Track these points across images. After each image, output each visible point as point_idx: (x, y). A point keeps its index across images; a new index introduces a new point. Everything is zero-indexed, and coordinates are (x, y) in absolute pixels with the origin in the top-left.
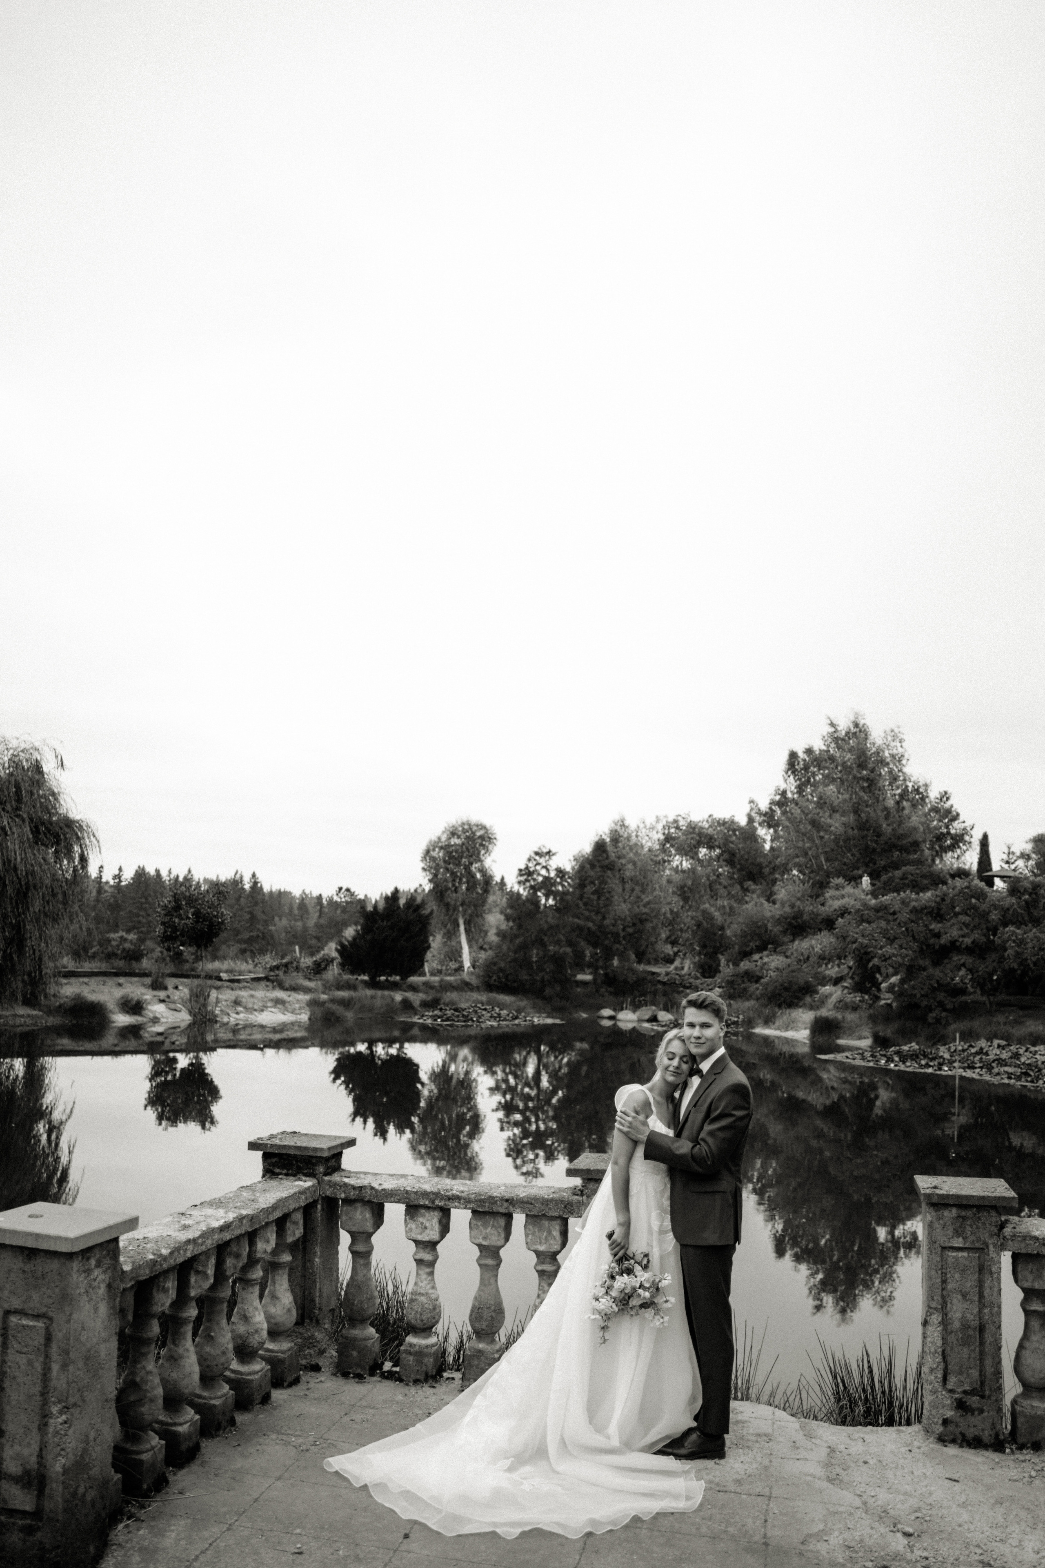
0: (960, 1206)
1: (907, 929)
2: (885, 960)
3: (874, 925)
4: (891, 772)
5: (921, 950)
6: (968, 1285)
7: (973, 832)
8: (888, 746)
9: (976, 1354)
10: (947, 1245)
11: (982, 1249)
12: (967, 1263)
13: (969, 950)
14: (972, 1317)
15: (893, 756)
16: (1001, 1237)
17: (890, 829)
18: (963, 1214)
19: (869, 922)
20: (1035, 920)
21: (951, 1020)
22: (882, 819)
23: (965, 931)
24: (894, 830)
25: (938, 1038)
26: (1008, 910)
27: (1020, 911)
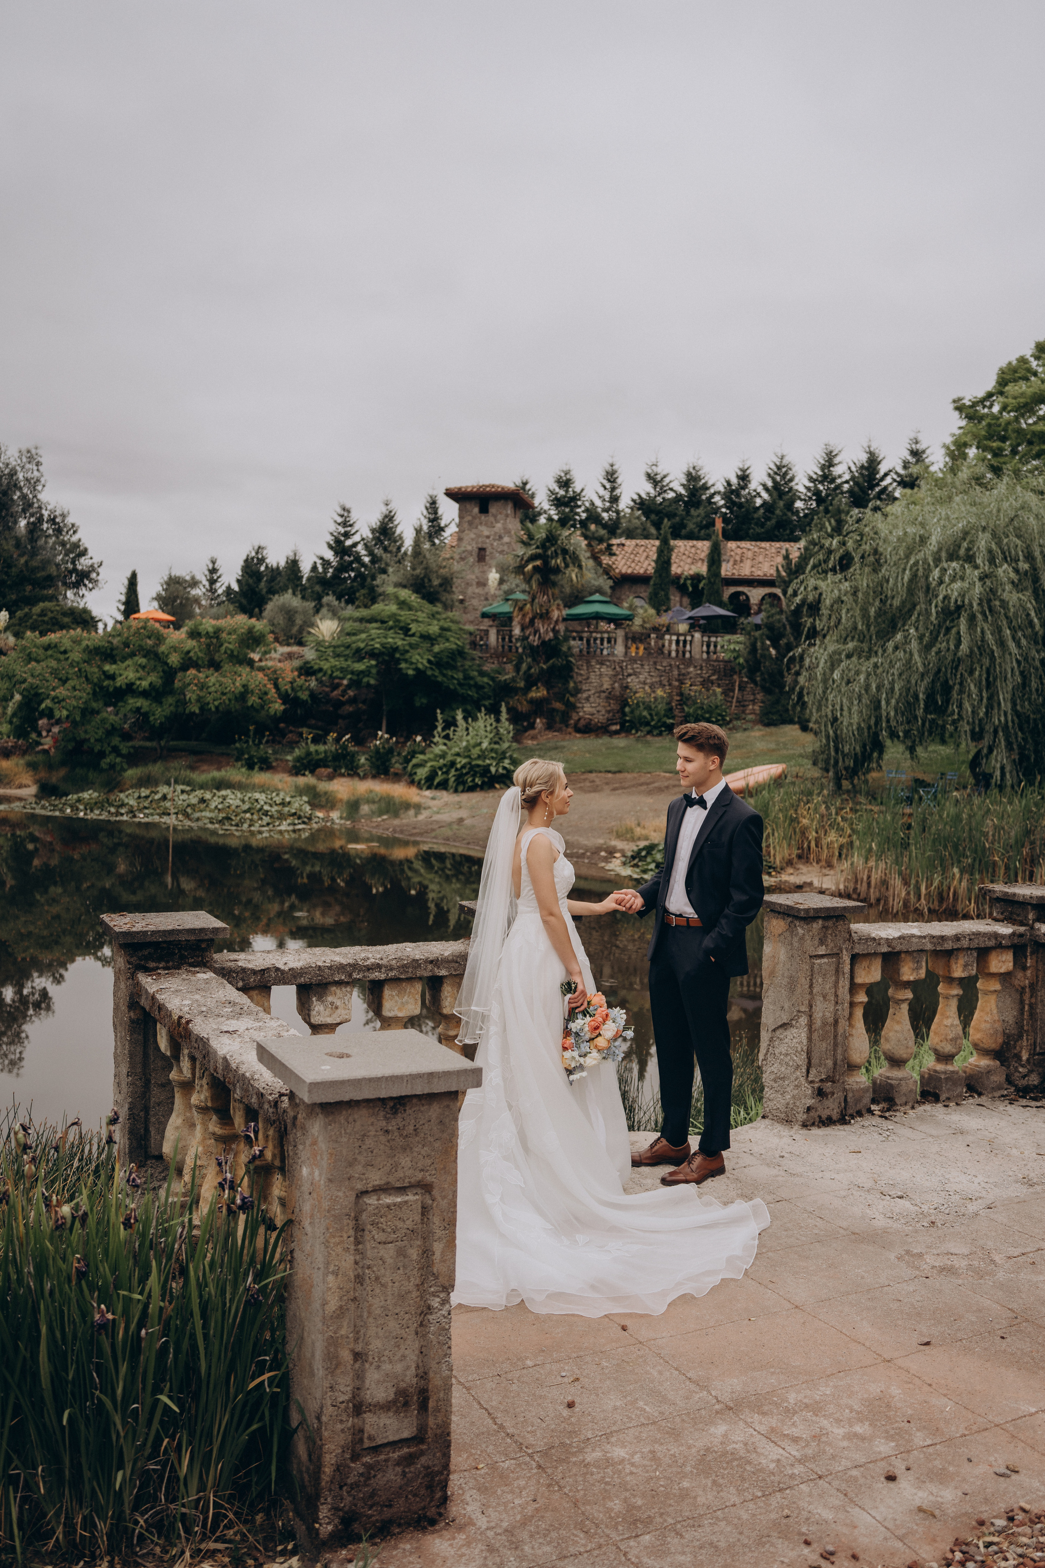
1: (80, 670)
2: (59, 702)
3: (43, 664)
4: (24, 497)
5: (94, 693)
6: (828, 987)
7: (100, 570)
8: (23, 467)
9: (831, 1047)
10: (814, 954)
11: (838, 954)
12: (827, 967)
13: (145, 694)
14: (829, 1015)
15: (27, 480)
17: (22, 560)
18: (827, 924)
19: (38, 661)
20: (216, 666)
21: (125, 766)
22: (13, 549)
23: (141, 673)
24: (26, 562)
25: (113, 785)
26: (188, 652)
27: (200, 654)
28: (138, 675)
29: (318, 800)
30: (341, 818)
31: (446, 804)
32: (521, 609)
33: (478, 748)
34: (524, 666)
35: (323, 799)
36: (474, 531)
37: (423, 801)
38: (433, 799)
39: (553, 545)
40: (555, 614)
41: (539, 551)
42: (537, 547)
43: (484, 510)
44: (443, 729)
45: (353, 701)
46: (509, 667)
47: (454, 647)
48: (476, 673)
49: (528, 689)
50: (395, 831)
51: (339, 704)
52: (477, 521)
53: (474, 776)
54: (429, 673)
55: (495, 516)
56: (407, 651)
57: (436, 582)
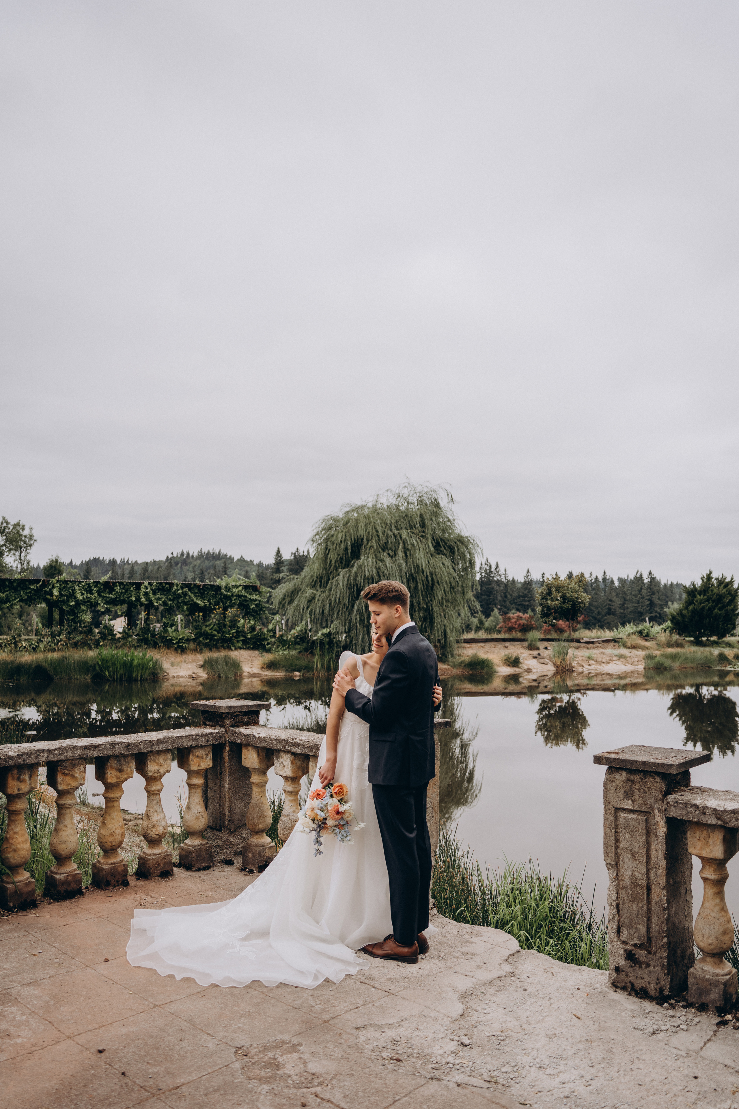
0: (630, 771)
6: (637, 845)
9: (643, 912)
10: (618, 806)
11: (650, 813)
12: (636, 825)
14: (640, 876)
16: (665, 802)
18: (632, 778)
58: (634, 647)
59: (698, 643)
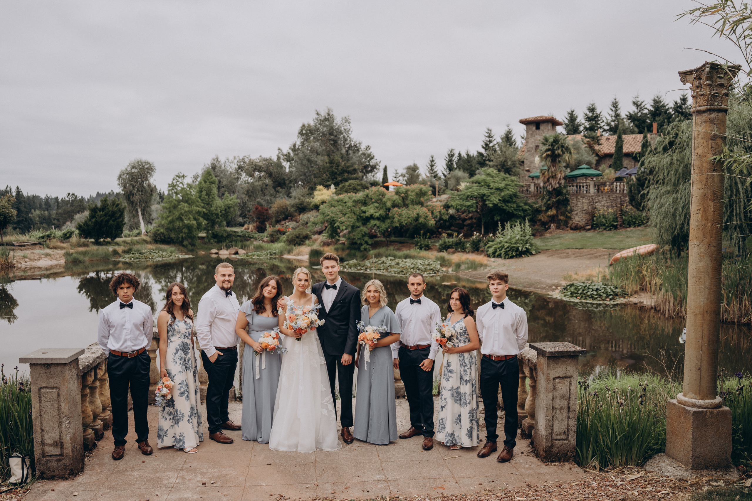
1: (351, 210)
2: (342, 223)
3: (337, 208)
4: (344, 137)
5: (358, 219)
7: (380, 164)
8: (343, 125)
13: (378, 219)
15: (345, 129)
17: (343, 163)
19: (334, 207)
20: (406, 206)
21: (370, 249)
22: (339, 159)
23: (376, 210)
24: (345, 164)
25: (365, 257)
26: (395, 201)
27: (400, 202)
28: (375, 211)
29: (444, 263)
30: (452, 271)
31: (499, 264)
32: (543, 174)
33: (515, 239)
34: (545, 201)
35: (447, 262)
36: (534, 138)
37: (488, 263)
38: (494, 262)
39: (557, 144)
40: (559, 176)
41: (550, 147)
42: (549, 146)
43: (538, 128)
44: (502, 230)
45: (471, 218)
46: (539, 201)
47: (511, 193)
48: (522, 204)
49: (547, 211)
50: (471, 277)
51: (464, 220)
52: (535, 133)
53: (513, 251)
54: (499, 205)
55: (543, 131)
56: (489, 196)
57: (509, 163)
58: (55, 248)
59: (97, 243)
